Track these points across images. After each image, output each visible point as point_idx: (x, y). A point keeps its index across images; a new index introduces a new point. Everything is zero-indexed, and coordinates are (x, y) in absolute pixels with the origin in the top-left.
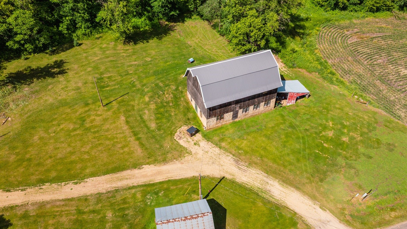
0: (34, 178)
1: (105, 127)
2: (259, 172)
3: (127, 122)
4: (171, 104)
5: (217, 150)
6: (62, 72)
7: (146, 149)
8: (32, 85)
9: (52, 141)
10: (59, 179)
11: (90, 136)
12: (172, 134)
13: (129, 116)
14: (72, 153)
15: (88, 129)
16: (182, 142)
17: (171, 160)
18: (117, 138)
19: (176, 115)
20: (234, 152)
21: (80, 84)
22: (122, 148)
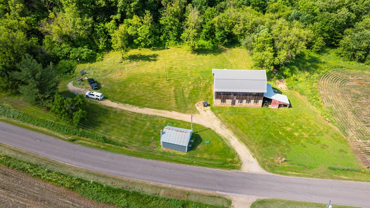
0: (124, 100)
1: (163, 90)
2: (230, 132)
3: (175, 91)
4: (202, 89)
5: (214, 116)
6: (155, 60)
7: (178, 105)
8: (138, 62)
9: (137, 88)
10: (133, 104)
11: (154, 91)
12: (195, 103)
13: (177, 88)
14: (143, 96)
15: (155, 88)
16: (198, 108)
17: (188, 113)
18: (166, 96)
19: (202, 95)
20: (223, 120)
21: (160, 68)
22: (167, 101)
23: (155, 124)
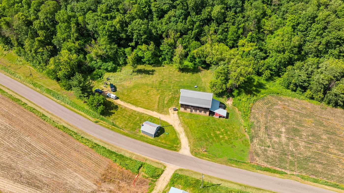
0: (128, 101)
1: (152, 96)
2: (183, 129)
3: (159, 98)
4: (177, 99)
5: (178, 118)
6: (152, 74)
7: (159, 108)
8: (142, 75)
9: (137, 94)
10: (133, 104)
11: (147, 97)
12: (169, 107)
13: (161, 96)
14: (140, 99)
15: (148, 95)
16: (170, 111)
17: (163, 114)
18: (153, 101)
19: (175, 102)
20: (182, 121)
21: (155, 80)
22: (153, 104)
23: (142, 118)
